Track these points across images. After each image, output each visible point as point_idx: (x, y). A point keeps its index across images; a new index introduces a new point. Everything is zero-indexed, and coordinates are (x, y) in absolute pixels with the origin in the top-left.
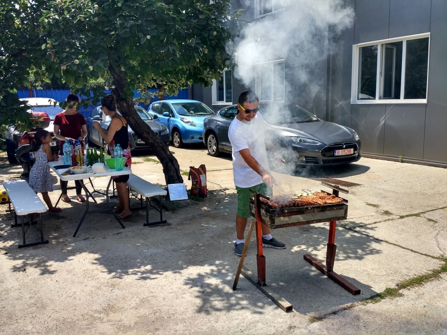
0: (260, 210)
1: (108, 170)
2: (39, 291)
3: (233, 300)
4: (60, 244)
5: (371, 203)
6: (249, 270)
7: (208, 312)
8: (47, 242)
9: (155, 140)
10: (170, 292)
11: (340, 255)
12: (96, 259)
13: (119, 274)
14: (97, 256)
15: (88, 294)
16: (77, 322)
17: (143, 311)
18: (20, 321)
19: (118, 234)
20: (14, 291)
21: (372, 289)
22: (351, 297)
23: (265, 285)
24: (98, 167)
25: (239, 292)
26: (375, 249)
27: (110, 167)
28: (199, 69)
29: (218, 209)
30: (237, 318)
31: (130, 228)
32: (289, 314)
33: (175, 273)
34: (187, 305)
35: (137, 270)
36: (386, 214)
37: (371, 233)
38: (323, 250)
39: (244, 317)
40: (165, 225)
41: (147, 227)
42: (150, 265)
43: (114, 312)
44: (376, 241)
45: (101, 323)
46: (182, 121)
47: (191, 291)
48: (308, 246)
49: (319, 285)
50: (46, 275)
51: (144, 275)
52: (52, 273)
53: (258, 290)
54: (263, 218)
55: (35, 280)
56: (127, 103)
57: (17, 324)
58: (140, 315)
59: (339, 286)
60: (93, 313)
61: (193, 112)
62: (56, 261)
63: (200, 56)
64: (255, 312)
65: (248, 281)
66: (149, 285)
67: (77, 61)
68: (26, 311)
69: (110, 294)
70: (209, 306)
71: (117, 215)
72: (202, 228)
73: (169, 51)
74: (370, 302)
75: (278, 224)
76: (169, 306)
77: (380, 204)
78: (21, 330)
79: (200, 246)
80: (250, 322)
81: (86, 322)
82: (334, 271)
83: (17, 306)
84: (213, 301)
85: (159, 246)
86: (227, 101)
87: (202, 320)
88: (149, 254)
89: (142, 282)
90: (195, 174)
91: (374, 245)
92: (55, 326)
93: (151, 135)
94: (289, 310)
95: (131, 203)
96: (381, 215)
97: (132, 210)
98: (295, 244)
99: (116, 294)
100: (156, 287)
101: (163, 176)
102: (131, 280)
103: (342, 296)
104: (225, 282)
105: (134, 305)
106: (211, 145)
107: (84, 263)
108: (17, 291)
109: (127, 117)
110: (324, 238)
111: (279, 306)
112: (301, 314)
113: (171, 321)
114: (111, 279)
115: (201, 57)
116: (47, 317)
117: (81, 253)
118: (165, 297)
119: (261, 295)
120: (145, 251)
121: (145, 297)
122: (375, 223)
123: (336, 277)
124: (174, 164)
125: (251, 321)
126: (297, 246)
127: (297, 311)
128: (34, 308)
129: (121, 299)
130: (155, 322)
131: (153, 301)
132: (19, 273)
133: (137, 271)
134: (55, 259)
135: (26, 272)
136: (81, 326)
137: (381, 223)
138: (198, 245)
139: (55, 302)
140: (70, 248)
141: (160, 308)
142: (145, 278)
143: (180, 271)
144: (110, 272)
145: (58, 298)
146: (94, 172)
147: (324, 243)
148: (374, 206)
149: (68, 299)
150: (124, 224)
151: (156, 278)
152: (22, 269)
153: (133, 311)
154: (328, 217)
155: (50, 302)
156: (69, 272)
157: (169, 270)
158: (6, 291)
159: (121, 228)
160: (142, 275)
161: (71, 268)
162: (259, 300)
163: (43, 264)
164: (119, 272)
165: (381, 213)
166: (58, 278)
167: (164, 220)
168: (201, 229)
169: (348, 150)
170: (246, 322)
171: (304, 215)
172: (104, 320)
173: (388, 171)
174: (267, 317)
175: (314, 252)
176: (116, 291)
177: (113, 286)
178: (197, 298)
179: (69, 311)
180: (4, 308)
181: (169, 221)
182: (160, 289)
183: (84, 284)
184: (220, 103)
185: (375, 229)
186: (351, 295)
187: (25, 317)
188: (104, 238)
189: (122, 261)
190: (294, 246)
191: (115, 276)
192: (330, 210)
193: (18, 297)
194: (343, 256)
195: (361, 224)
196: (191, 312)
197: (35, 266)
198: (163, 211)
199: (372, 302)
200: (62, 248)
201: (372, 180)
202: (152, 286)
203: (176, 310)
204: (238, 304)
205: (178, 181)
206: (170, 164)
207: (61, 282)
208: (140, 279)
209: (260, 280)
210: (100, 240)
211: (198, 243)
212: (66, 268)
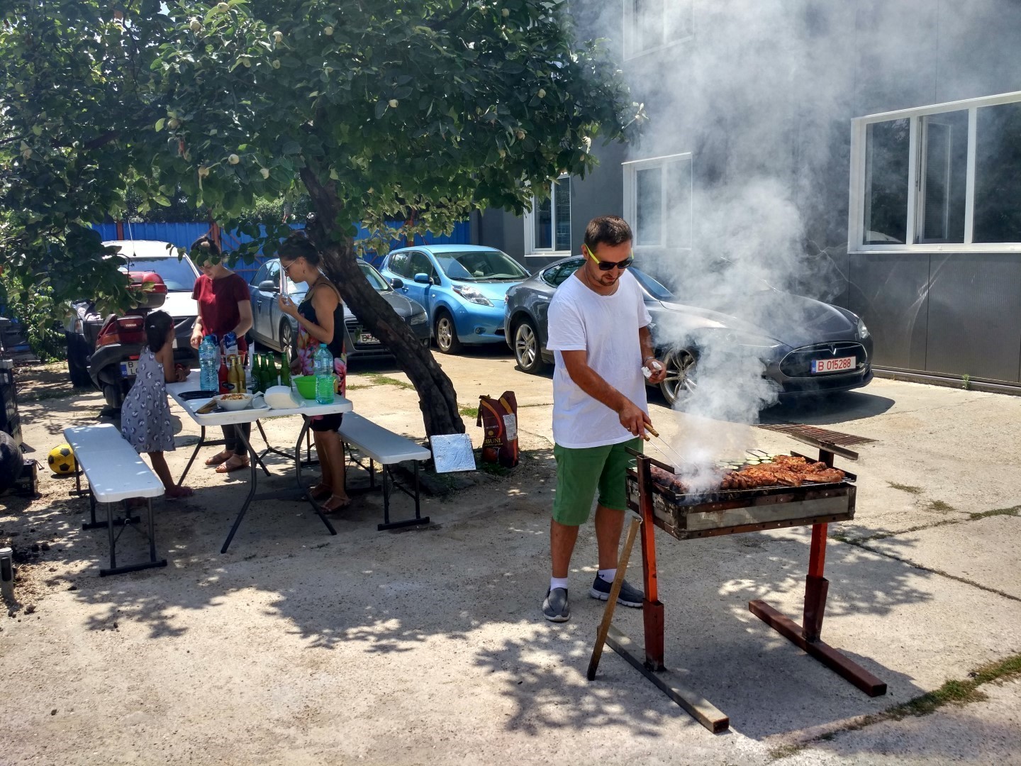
0: (652, 495)
1: (299, 403)
2: (148, 674)
3: (588, 704)
4: (193, 567)
5: (902, 483)
6: (623, 635)
7: (531, 731)
8: (164, 564)
9: (402, 337)
10: (445, 680)
11: (834, 603)
12: (273, 604)
13: (327, 638)
14: (275, 597)
15: (259, 681)
16: (236, 745)
17: (384, 724)
18: (108, 741)
19: (320, 547)
20: (92, 672)
21: (913, 682)
22: (864, 699)
23: (662, 669)
24: (278, 394)
25: (603, 684)
26: (915, 591)
27: (305, 395)
28: (502, 174)
29: (544, 494)
30: (600, 744)
31: (347, 533)
32: (723, 737)
33: (454, 637)
34: (485, 712)
35: (366, 629)
36: (938, 510)
37: (905, 553)
38: (794, 590)
39: (616, 742)
40: (426, 529)
41: (385, 532)
42: (396, 618)
43: (319, 723)
44: (918, 571)
45: (290, 748)
46: (458, 292)
47: (492, 681)
48: (757, 581)
49: (788, 673)
50: (164, 639)
51: (384, 642)
52: (177, 633)
53: (645, 679)
54: (659, 514)
55: (139, 649)
56: (340, 252)
57: (102, 749)
58: (379, 733)
59: (836, 675)
60: (272, 725)
61: (482, 273)
62: (185, 607)
63: (508, 144)
64: (642, 733)
65: (621, 658)
66: (394, 664)
67: (235, 159)
68: (122, 719)
69: (309, 683)
70: (534, 714)
71: (319, 504)
72: (510, 536)
73: (437, 134)
74: (909, 712)
75: (694, 529)
76: (442, 713)
77: (921, 485)
78: (112, 761)
79: (508, 577)
80: (631, 755)
81: (255, 747)
82: (821, 639)
83: (100, 708)
84: (543, 703)
85: (415, 574)
86: (558, 249)
87: (520, 746)
88: (392, 593)
89: (379, 658)
90: (491, 414)
91: (914, 582)
92: (187, 754)
93: (393, 325)
94: (720, 727)
95: (348, 477)
96: (927, 511)
97: (350, 493)
98: (728, 575)
99: (322, 682)
100: (412, 669)
101: (420, 416)
102: (355, 653)
103: (843, 698)
104: (568, 662)
105: (363, 707)
106: (524, 348)
107: (247, 611)
108: (99, 673)
109: (340, 284)
110: (794, 562)
111: (697, 718)
112: (749, 739)
113: (448, 747)
114: (309, 650)
115: (509, 147)
116: (168, 734)
117: (239, 589)
118: (433, 692)
119: (654, 693)
120: (382, 586)
121: (387, 691)
122: (914, 529)
123: (828, 653)
124: (444, 389)
125: (633, 752)
126: (732, 582)
127: (740, 731)
128: (139, 712)
129: (334, 695)
130: (414, 750)
131: (407, 702)
132: (103, 633)
133: (366, 632)
134: (183, 602)
135: (118, 631)
136: (245, 755)
137: (928, 530)
138: (503, 575)
139: (185, 699)
140: (214, 579)
141: (422, 717)
142: (385, 649)
143: (464, 634)
144: (306, 633)
145: (192, 691)
146: (270, 407)
147: (795, 576)
148: (909, 489)
149: (215, 692)
150: (335, 524)
151: (412, 649)
152: (110, 623)
153: (361, 722)
154: (810, 515)
155: (175, 699)
156: (215, 631)
157: (439, 630)
158: (75, 672)
159: (329, 535)
160: (379, 640)
161: (220, 622)
162: (648, 704)
163: (155, 614)
164: (326, 634)
165: (925, 508)
166: (191, 645)
167: (423, 516)
168: (509, 539)
169: (843, 359)
170: (620, 753)
171: (755, 508)
172: (298, 743)
173: (937, 411)
174: (670, 743)
175: (774, 596)
176: (323, 678)
177: (315, 664)
178: (506, 697)
179: (219, 720)
180: (72, 710)
181: (435, 520)
182: (420, 673)
183: (250, 660)
184: (544, 253)
185: (915, 543)
186: (864, 697)
187: (120, 732)
188: (291, 556)
189: (332, 608)
190: (726, 580)
191: (318, 643)
192: (814, 498)
193: (104, 687)
194: (840, 607)
195: (881, 533)
196: (492, 728)
197: (140, 616)
198: (421, 496)
199: (913, 713)
200: (196, 578)
201: (901, 430)
202: (402, 667)
203: (459, 722)
204: (599, 712)
205: (453, 429)
206: (435, 390)
207: (197, 655)
208: (374, 651)
209: (651, 658)
210: (282, 561)
211: (502, 570)
212: (208, 622)
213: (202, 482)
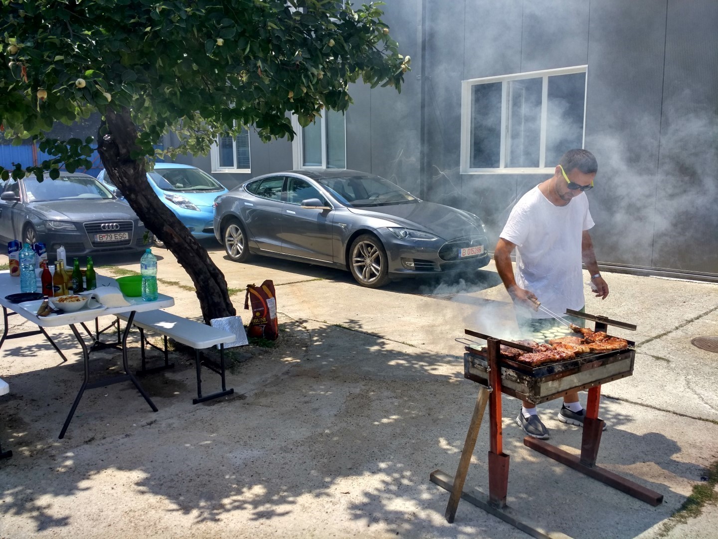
0: (500, 369)
4: (39, 456)
8: (9, 454)
9: (184, 239)
12: (138, 484)
13: (208, 512)
14: (137, 475)
19: (150, 424)
22: (651, 509)
23: (505, 506)
25: (465, 523)
26: (620, 415)
29: (312, 360)
31: (167, 409)
35: (235, 498)
40: (234, 399)
41: (201, 405)
42: (256, 485)
46: (170, 200)
49: (586, 494)
50: (49, 532)
51: (261, 509)
54: (510, 384)
56: (135, 169)
67: (82, 82)
72: (306, 399)
74: (686, 515)
75: (545, 395)
82: (597, 464)
85: (248, 442)
90: (258, 299)
93: (177, 229)
100: (299, 533)
106: (233, 242)
115: (313, 85)
119: (505, 527)
120: (227, 456)
133: (240, 501)
140: (68, 463)
142: (268, 515)
144: (186, 510)
150: (155, 401)
151: (287, 513)
159: (150, 412)
160: (255, 508)
161: (95, 509)
164: (205, 508)
167: (228, 389)
181: (238, 390)
184: (227, 170)
186: (649, 507)
188: (127, 436)
191: (202, 517)
198: (221, 370)
199: (690, 516)
202: (289, 533)
205: (228, 313)
208: (257, 519)
210: (122, 441)
211: (319, 430)
212: (83, 510)
213: (6, 370)
